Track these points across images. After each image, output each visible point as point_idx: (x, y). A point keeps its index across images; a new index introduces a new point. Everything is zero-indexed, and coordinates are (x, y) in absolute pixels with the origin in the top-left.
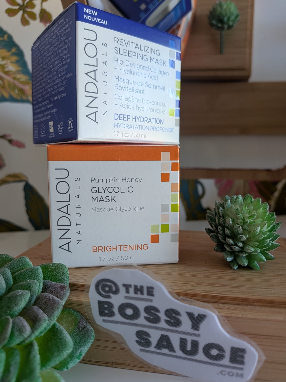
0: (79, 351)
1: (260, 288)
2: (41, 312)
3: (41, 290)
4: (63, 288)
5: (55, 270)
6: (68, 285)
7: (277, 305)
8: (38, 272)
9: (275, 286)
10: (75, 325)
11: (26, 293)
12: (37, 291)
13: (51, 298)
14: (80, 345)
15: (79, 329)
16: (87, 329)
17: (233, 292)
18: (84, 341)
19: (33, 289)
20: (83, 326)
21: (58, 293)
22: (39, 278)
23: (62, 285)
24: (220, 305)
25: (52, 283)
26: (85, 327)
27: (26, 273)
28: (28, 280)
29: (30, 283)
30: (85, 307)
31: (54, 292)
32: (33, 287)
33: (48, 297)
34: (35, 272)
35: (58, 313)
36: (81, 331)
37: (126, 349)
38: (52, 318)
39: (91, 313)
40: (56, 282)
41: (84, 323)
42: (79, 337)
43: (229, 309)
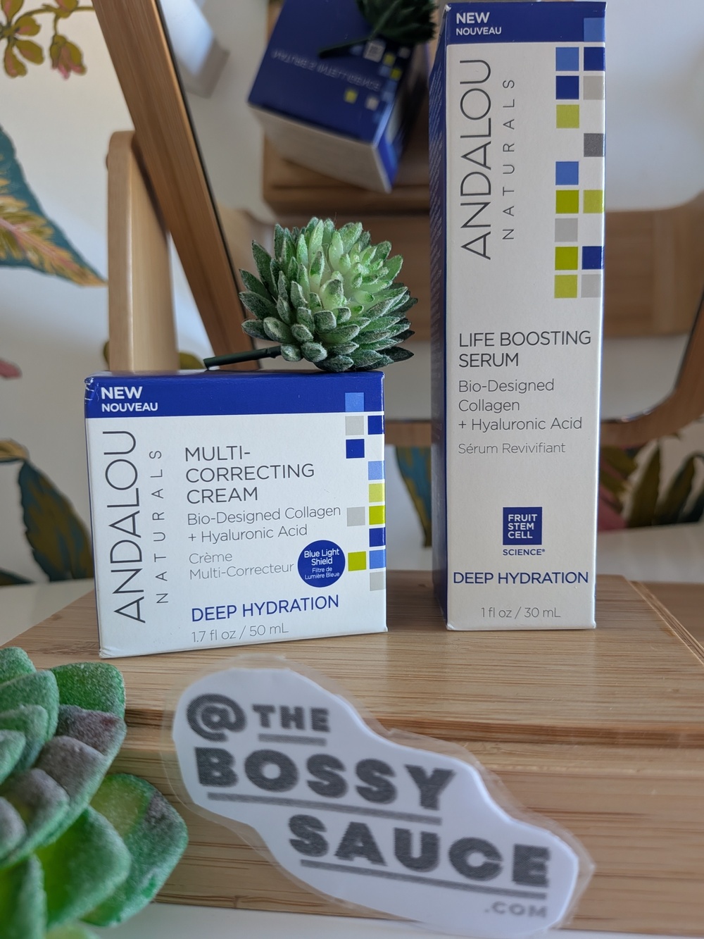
0: (149, 876)
1: (582, 701)
2: (51, 783)
3: (53, 730)
4: (109, 723)
5: (91, 679)
6: (122, 716)
7: (621, 740)
8: (46, 684)
9: (617, 696)
10: (139, 812)
11: (15, 738)
12: (43, 733)
13: (77, 750)
14: (152, 861)
15: (149, 822)
16: (168, 821)
17: (520, 714)
18: (163, 852)
19: (34, 727)
20: (158, 815)
21: (97, 735)
22: (48, 701)
23: (106, 716)
24: (489, 746)
25: (82, 711)
26: (163, 818)
27: (17, 688)
28: (22, 707)
29: (26, 712)
30: (163, 765)
31: (87, 734)
32: (32, 722)
33: (69, 747)
34: (40, 686)
35: (93, 784)
36: (155, 827)
37: (267, 862)
38: (78, 797)
39: (180, 780)
40: (94, 709)
41: (162, 806)
42: (151, 841)
43: (511, 754)
